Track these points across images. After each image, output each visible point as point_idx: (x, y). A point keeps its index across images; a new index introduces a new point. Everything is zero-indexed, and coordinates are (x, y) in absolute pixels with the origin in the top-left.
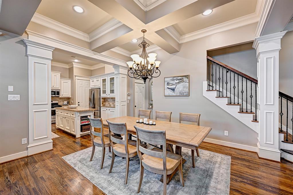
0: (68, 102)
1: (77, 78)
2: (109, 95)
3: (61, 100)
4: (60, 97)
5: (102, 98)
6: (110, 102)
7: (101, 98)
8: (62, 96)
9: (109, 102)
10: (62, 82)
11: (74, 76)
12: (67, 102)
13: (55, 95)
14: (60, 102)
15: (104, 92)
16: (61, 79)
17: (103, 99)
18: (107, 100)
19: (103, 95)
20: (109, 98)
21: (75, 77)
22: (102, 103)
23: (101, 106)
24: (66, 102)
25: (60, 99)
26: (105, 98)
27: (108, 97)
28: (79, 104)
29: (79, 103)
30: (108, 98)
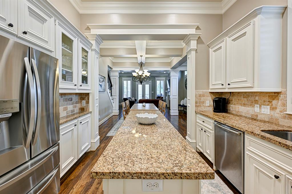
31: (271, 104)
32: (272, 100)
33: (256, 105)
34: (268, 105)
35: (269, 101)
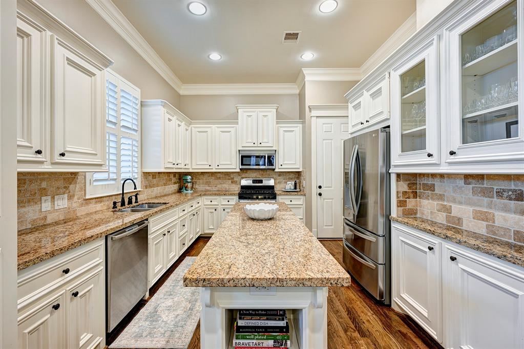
0: (295, 184)
1: (315, 113)
2: (452, 159)
3: (281, 179)
4: (277, 170)
5: (398, 175)
6: (454, 201)
7: (393, 177)
8: (280, 167)
9: (441, 197)
10: (282, 130)
11: (307, 109)
12: (293, 183)
13: (265, 165)
14: (280, 183)
15: (415, 141)
16: (277, 123)
17: (401, 183)
18: (432, 188)
19: (402, 161)
20: (442, 176)
21: (310, 111)
22: (401, 204)
23: (394, 214)
24: (290, 185)
25: (279, 176)
26: (415, 175)
27: (444, 169)
28: (319, 191)
29: (320, 187)
30: (433, 175)
31: (68, 191)
32: (69, 185)
33: (44, 198)
34: (64, 193)
35: (65, 188)
